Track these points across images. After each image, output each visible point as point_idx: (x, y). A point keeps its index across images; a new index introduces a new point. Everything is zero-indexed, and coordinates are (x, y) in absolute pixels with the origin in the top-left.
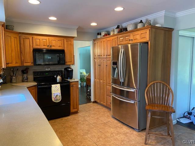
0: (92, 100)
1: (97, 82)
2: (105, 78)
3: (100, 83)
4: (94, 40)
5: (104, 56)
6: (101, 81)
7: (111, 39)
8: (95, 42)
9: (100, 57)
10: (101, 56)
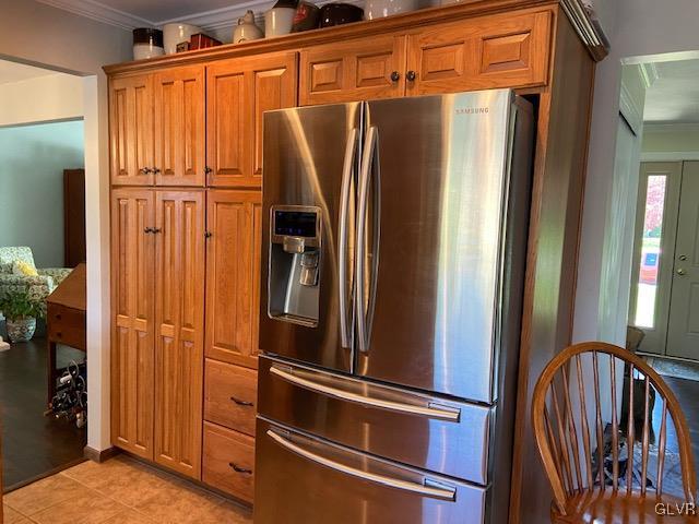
0: (97, 439)
1: (132, 336)
2: (193, 313)
3: (156, 340)
4: (111, 73)
5: (190, 172)
6: (167, 330)
7: (248, 69)
8: (118, 85)
9: (161, 180)
10: (169, 172)
